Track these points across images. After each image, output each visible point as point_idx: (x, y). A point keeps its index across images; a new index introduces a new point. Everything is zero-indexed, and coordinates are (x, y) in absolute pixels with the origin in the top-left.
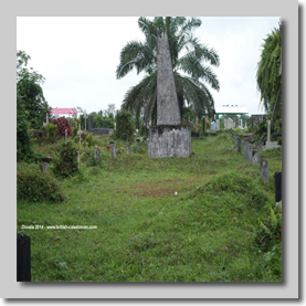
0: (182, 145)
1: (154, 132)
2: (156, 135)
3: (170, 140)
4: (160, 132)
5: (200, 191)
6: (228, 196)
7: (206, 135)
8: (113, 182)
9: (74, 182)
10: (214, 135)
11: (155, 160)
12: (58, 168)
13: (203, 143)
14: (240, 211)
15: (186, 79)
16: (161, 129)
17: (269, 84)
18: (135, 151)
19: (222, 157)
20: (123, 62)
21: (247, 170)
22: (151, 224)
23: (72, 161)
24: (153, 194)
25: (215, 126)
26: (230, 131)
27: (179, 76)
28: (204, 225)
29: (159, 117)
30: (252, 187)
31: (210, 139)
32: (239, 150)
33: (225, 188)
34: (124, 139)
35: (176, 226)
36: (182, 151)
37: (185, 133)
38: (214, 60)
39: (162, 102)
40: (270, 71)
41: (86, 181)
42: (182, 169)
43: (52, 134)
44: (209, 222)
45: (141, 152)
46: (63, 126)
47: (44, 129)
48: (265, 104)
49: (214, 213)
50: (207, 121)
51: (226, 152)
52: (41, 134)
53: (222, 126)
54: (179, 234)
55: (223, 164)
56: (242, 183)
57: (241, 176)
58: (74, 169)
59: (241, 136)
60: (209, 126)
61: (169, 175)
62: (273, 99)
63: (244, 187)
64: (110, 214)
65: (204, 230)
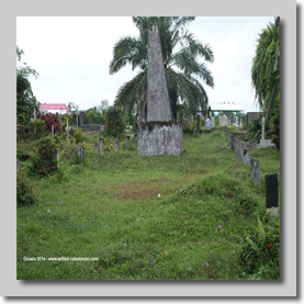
0: (173, 143)
1: (143, 128)
2: (146, 132)
3: (161, 137)
4: (151, 129)
5: (184, 194)
6: (213, 200)
7: (201, 132)
8: (94, 182)
9: (53, 182)
10: (208, 132)
11: (144, 158)
12: (36, 166)
13: (197, 140)
14: (226, 218)
15: (180, 75)
16: (150, 126)
17: (264, 81)
18: (124, 148)
19: (215, 156)
20: (116, 57)
21: (238, 170)
22: (126, 232)
23: (51, 159)
24: (134, 196)
25: (209, 123)
26: (225, 128)
27: (173, 72)
28: (184, 235)
29: (149, 113)
30: (240, 191)
31: (204, 137)
32: (233, 148)
33: (210, 192)
34: (115, 135)
35: (153, 235)
36: (173, 149)
37: (176, 130)
38: (208, 56)
39: (153, 97)
40: (265, 67)
41: (66, 180)
42: (171, 168)
43: (39, 130)
44: (191, 231)
45: (132, 149)
46: (52, 122)
47: (32, 124)
48: (260, 100)
49: (197, 221)
50: (202, 118)
51: (220, 150)
52: (27, 130)
53: (217, 123)
54: (156, 244)
55: (215, 162)
56: (230, 186)
57: (229, 178)
58: (53, 167)
59: (235, 134)
60: (204, 123)
61: (157, 174)
62: (268, 96)
63: (231, 190)
64: (84, 219)
65: (183, 241)
